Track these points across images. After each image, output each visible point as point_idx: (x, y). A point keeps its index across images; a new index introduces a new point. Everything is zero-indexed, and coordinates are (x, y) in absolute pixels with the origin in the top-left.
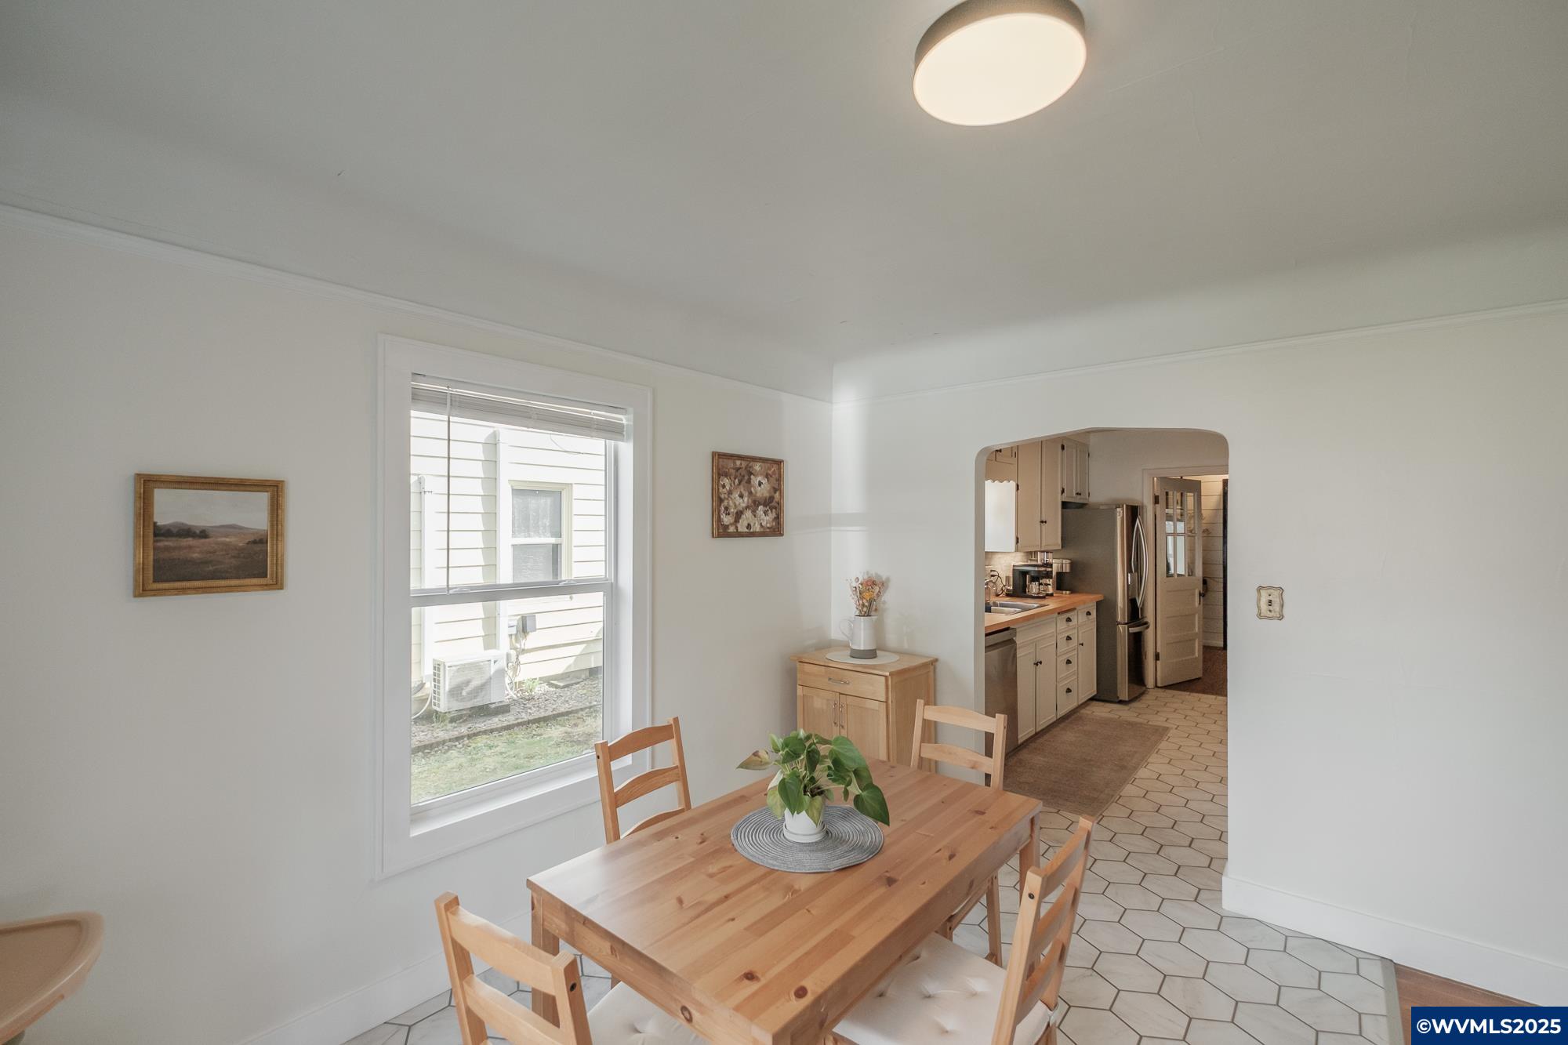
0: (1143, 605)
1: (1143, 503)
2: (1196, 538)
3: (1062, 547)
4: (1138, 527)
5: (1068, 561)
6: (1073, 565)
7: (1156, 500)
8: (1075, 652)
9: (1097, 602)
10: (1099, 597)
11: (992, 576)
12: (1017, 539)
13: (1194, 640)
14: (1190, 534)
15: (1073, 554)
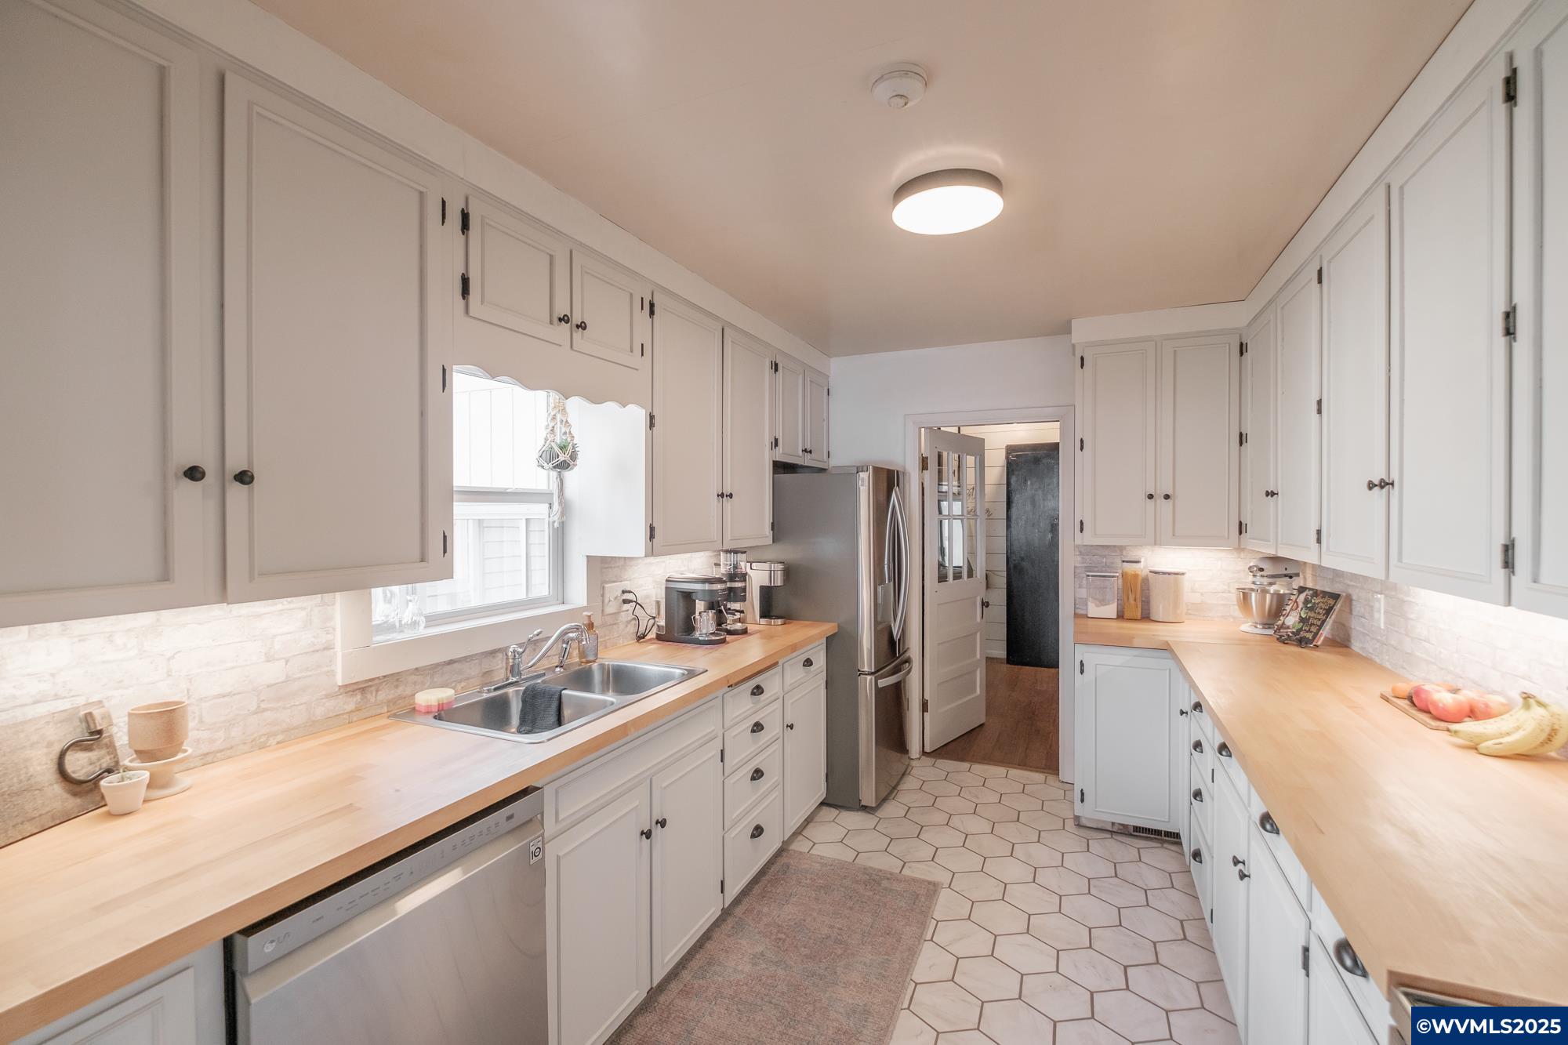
0: (903, 631)
1: (905, 469)
2: (978, 521)
3: (773, 542)
4: (894, 507)
5: (780, 566)
6: (789, 572)
7: (924, 464)
8: (777, 746)
9: (827, 638)
10: (829, 628)
11: (625, 602)
12: (652, 529)
13: (975, 671)
14: (969, 515)
15: (790, 552)
